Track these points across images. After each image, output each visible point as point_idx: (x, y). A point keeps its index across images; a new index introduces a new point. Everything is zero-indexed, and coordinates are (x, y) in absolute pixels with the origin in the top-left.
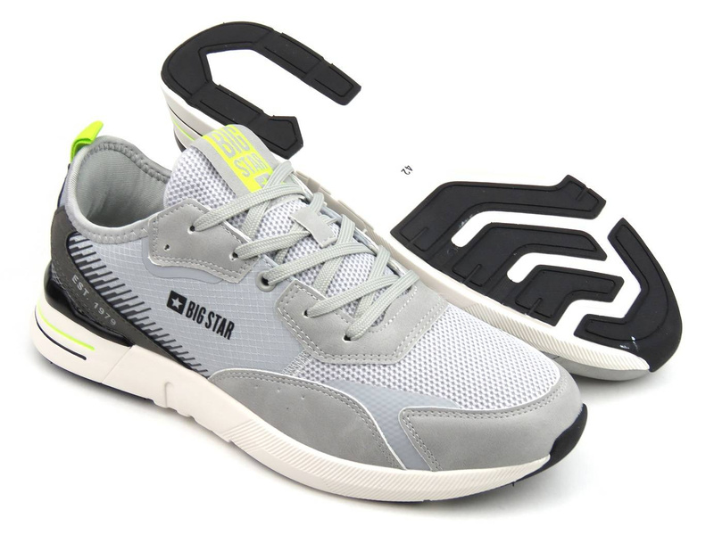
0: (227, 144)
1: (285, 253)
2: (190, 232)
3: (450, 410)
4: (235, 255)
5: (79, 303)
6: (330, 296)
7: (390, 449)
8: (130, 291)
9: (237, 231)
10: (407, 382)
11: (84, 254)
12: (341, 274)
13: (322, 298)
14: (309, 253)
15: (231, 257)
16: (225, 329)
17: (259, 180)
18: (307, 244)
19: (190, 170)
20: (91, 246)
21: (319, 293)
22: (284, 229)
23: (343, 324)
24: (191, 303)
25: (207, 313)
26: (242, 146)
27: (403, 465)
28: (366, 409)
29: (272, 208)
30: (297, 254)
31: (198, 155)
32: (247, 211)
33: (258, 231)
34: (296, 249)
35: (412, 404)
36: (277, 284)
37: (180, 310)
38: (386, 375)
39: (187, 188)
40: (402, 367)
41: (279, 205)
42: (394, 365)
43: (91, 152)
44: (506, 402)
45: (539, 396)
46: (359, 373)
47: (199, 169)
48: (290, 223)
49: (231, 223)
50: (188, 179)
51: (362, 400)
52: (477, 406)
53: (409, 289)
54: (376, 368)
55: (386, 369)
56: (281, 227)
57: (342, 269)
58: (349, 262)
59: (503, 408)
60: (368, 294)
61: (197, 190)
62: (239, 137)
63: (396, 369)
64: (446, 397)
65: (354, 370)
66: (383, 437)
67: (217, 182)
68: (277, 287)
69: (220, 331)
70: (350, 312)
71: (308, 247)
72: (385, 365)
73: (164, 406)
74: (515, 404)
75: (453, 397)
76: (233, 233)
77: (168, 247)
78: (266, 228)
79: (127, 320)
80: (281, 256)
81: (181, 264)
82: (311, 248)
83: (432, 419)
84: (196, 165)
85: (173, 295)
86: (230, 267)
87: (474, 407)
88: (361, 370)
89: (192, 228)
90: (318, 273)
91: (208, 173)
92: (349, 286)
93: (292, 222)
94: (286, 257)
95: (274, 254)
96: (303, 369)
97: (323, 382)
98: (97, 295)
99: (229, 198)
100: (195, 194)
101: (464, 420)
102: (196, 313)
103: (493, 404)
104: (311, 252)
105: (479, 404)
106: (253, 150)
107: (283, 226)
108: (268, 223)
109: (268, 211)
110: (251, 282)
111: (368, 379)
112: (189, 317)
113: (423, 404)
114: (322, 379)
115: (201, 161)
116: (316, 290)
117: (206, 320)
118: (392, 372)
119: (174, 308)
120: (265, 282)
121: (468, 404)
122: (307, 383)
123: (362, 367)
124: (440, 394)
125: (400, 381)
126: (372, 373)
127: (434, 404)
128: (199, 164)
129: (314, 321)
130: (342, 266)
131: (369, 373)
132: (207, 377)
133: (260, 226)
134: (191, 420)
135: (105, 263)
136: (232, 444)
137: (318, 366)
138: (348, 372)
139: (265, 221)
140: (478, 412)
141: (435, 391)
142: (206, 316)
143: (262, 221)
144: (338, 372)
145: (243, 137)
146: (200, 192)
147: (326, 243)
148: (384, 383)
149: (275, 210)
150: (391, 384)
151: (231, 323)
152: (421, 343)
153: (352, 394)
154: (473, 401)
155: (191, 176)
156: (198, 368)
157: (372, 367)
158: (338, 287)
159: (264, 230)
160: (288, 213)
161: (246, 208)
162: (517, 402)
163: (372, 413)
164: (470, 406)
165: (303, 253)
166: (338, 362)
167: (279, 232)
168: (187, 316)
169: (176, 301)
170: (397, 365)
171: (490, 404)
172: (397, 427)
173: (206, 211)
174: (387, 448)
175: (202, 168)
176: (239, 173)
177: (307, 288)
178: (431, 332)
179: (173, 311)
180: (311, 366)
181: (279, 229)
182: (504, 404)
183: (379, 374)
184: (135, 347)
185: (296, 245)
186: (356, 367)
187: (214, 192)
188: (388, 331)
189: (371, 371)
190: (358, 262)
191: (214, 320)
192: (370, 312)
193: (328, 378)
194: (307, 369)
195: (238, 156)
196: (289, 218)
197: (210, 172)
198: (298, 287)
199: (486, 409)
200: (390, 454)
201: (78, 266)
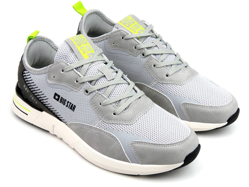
0: (78, 41)
1: (95, 82)
2: (62, 72)
3: (148, 143)
4: (77, 81)
5: (26, 95)
6: (110, 98)
7: (126, 155)
8: (42, 92)
9: (78, 73)
10: (134, 131)
11: (27, 78)
12: (114, 91)
13: (106, 99)
14: (103, 82)
15: (75, 82)
16: (73, 108)
17: (88, 55)
18: (103, 79)
19: (64, 50)
20: (30, 75)
21: (106, 97)
22: (95, 73)
23: (113, 109)
24: (62, 97)
25: (67, 101)
26: (84, 42)
27: (130, 161)
28: (118, 140)
29: (92, 65)
30: (99, 82)
31: (67, 44)
32: (82, 66)
33: (86, 73)
34: (99, 80)
35: (135, 140)
36: (91, 93)
37: (58, 100)
38: (127, 128)
39: (62, 56)
40: (133, 126)
41: (95, 64)
42: (130, 125)
43: (34, 41)
44: (169, 141)
45: (181, 140)
46: (117, 127)
47: (67, 49)
48: (98, 71)
49: (77, 70)
50: (63, 53)
51: (118, 137)
52: (158, 142)
53: (140, 98)
54: (124, 126)
55: (127, 126)
56: (94, 72)
57: (115, 89)
58: (118, 86)
59: (167, 143)
60: (124, 99)
61: (65, 57)
62: (84, 39)
63: (131, 126)
64: (147, 138)
65: (116, 126)
66: (124, 151)
67: (73, 55)
68: (91, 94)
69: (71, 108)
70: (117, 104)
71: (103, 80)
72: (127, 125)
73: (53, 134)
74: (172, 142)
75: (150, 138)
76: (77, 73)
77: (54, 77)
78: (89, 72)
79: (41, 102)
80: (93, 83)
81: (58, 83)
82: (104, 80)
83: (141, 145)
84: (66, 48)
85: (56, 94)
86: (75, 85)
87: (157, 142)
88: (118, 126)
89: (63, 71)
90: (106, 89)
91: (70, 51)
92: (117, 95)
93: (99, 71)
94: (95, 83)
95: (91, 82)
96: (98, 124)
97: (105, 129)
98: (31, 93)
99: (77, 61)
100: (65, 58)
101: (153, 147)
102: (63, 101)
103: (164, 141)
104: (104, 82)
105: (159, 141)
106: (88, 44)
107: (95, 72)
108: (90, 71)
109: (90, 66)
110: (82, 91)
111: (121, 129)
112: (61, 102)
113: (139, 140)
114: (104, 128)
115: (68, 47)
116: (105, 96)
117: (66, 104)
118: (129, 127)
119: (56, 99)
120: (87, 92)
121: (155, 141)
122: (99, 129)
123: (119, 125)
124: (145, 137)
125: (132, 131)
126: (122, 127)
127: (143, 140)
128: (67, 48)
129: (103, 107)
130: (115, 88)
131: (121, 127)
132: (67, 125)
133: (87, 71)
134: (61, 139)
135: (34, 81)
136: (74, 149)
137: (103, 123)
138: (114, 126)
139: (89, 70)
140: (158, 144)
141: (144, 136)
142: (66, 103)
143: (88, 69)
144: (110, 126)
145: (85, 39)
146: (66, 58)
147: (110, 79)
148: (126, 131)
149: (93, 66)
150: (128, 132)
151: (74, 106)
152: (141, 117)
153: (114, 134)
154: (157, 140)
155: (64, 52)
156: (64, 121)
157: (122, 125)
158: (113, 95)
159: (88, 73)
160: (98, 67)
161: (82, 65)
162: (173, 142)
163: (121, 142)
164: (156, 142)
165: (101, 82)
166: (111, 122)
167: (93, 74)
168: (60, 102)
169: (57, 97)
170: (131, 125)
171: (163, 142)
172: (129, 148)
173: (68, 65)
174: (125, 155)
175: (68, 49)
176: (81, 52)
177: (101, 95)
178: (146, 114)
179: (56, 100)
180: (101, 123)
181: (93, 73)
182: (168, 142)
183: (125, 128)
184: (44, 112)
185: (99, 79)
186: (116, 125)
187: (71, 58)
188: (129, 112)
189: (122, 126)
190: (122, 86)
191: (69, 104)
192: (124, 105)
193: (106, 128)
194: (99, 124)
195: (82, 46)
196: (98, 69)
197: (71, 51)
198: (98, 94)
199: (161, 143)
200: (126, 157)
201: (25, 82)
